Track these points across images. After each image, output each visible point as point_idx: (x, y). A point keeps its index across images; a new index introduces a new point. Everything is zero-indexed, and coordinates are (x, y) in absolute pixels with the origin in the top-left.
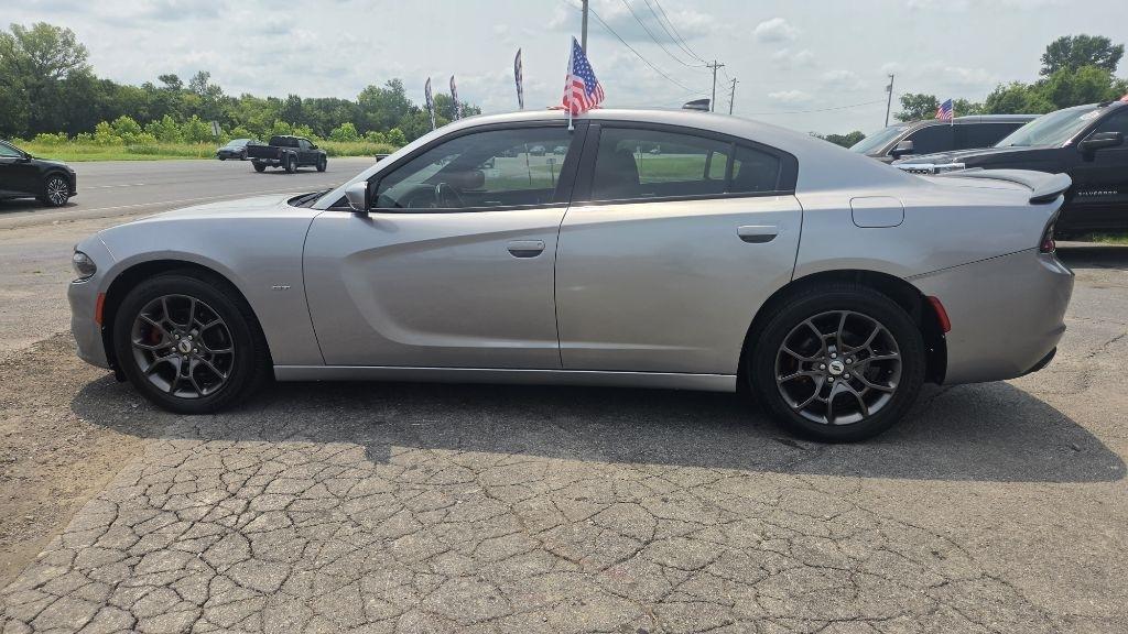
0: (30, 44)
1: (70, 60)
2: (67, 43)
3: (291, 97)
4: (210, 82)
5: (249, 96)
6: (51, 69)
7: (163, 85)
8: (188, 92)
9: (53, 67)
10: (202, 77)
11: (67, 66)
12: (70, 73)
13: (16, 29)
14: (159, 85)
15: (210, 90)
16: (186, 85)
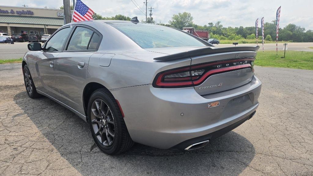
0: (182, 18)
1: (189, 20)
2: (189, 17)
3: (240, 27)
4: (220, 24)
5: (230, 27)
6: (185, 23)
7: (209, 25)
8: (214, 27)
9: (186, 22)
10: (218, 23)
11: (188, 22)
12: (188, 24)
13: (179, 14)
14: (208, 25)
15: (220, 26)
16: (214, 25)
